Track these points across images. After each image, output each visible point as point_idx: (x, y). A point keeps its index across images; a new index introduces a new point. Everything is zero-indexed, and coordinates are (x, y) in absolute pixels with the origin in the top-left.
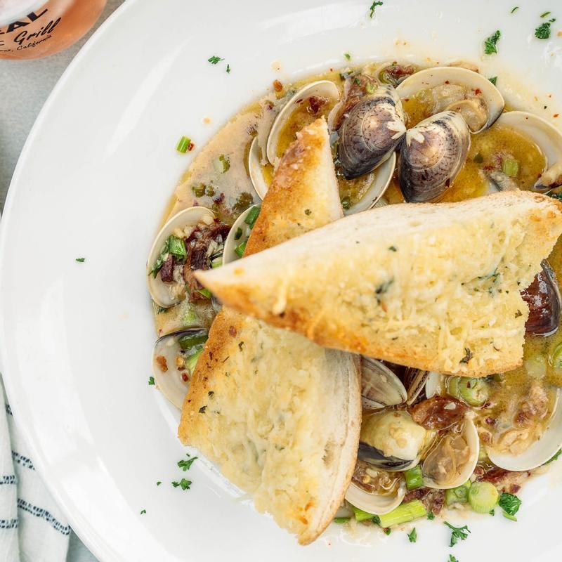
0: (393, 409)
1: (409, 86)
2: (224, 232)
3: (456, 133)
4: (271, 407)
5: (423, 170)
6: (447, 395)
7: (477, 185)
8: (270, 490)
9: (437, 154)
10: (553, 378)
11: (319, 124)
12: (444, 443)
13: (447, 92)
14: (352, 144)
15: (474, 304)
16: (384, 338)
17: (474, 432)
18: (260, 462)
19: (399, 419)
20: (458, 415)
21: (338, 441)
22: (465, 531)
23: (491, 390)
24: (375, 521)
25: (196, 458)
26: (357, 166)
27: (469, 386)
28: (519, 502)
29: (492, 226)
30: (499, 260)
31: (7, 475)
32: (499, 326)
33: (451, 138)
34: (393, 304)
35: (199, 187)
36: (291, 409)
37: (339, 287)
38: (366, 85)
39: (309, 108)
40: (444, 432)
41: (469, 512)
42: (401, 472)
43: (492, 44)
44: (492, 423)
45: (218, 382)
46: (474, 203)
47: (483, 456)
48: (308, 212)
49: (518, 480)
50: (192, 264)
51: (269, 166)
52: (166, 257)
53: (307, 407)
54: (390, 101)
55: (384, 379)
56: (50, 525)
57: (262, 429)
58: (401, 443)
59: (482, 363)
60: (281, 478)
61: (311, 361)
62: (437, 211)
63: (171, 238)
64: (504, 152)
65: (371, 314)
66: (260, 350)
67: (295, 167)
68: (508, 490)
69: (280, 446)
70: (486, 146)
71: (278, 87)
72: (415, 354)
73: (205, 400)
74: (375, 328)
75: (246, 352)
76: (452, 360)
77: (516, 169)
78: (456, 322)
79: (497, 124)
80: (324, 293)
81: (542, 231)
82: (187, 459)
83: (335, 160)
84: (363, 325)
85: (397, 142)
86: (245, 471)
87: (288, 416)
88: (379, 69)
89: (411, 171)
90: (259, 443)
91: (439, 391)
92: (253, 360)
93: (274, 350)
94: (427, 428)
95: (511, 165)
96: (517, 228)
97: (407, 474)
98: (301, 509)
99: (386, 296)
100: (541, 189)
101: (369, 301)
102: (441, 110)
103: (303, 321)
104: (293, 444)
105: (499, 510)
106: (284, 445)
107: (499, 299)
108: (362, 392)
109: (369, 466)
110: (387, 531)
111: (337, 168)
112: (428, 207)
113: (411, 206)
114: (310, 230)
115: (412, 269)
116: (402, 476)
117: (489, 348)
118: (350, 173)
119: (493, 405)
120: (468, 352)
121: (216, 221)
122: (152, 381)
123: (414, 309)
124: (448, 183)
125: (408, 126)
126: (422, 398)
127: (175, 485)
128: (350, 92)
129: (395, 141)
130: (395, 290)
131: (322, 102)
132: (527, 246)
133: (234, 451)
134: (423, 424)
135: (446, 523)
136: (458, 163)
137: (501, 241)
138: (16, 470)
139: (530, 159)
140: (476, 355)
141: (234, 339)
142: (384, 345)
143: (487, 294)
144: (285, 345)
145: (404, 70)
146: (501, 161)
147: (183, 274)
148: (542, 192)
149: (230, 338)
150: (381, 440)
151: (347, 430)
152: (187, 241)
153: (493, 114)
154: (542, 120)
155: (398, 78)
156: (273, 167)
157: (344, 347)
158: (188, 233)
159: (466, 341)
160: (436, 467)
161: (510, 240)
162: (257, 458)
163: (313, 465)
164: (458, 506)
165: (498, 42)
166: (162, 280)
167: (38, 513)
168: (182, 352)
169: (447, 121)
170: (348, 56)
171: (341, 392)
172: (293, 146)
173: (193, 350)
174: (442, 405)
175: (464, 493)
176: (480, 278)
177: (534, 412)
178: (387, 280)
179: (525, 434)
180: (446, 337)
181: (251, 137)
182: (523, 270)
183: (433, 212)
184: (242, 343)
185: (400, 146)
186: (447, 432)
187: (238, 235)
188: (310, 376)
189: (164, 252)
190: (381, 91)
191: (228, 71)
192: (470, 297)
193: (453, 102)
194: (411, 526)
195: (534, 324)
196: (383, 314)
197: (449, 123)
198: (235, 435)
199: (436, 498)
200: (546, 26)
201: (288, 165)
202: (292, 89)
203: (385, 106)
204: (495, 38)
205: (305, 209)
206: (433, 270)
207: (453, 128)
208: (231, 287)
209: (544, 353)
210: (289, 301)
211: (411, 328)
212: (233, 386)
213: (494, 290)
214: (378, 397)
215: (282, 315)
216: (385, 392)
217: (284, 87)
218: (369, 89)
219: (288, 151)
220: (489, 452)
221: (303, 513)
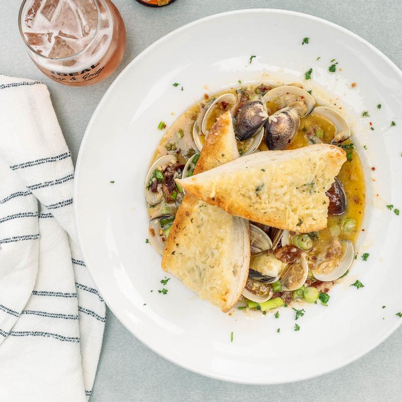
0: (266, 252)
1: (269, 96)
2: (182, 167)
3: (292, 117)
4: (207, 249)
5: (277, 135)
6: (292, 244)
7: (303, 142)
8: (208, 288)
9: (283, 127)
10: (344, 236)
11: (227, 114)
12: (291, 269)
13: (288, 98)
14: (243, 123)
15: (303, 198)
16: (260, 212)
17: (306, 264)
18: (202, 276)
19: (269, 257)
20: (297, 255)
21: (240, 264)
22: (303, 312)
23: (313, 242)
24: (259, 308)
25: (169, 279)
26: (245, 134)
27: (303, 240)
28: (329, 297)
29: (310, 160)
30: (314, 177)
31: (73, 293)
32: (315, 208)
33: (290, 120)
34: (264, 196)
35: (169, 146)
36: (217, 248)
37: (239, 187)
38: (249, 95)
39: (221, 107)
40: (291, 264)
41: (305, 303)
42: (271, 284)
43: (309, 74)
44: (315, 259)
45: (181, 239)
46: (301, 150)
47: (311, 275)
48: (223, 155)
49: (328, 286)
50: (166, 183)
51: (203, 135)
52: (154, 180)
53: (225, 247)
54: (261, 103)
55: (261, 236)
56: (95, 319)
57: (203, 259)
58: (270, 268)
59: (307, 226)
60: (213, 281)
61: (226, 225)
62: (284, 154)
63: (156, 171)
64: (316, 126)
65: (254, 200)
66: (201, 222)
67: (216, 134)
68: (323, 291)
69: (212, 266)
70: (307, 123)
71: (206, 97)
72: (275, 220)
73: (175, 248)
74: (256, 207)
75: (194, 223)
76: (293, 224)
77: (322, 134)
78: (294, 206)
79: (312, 113)
80: (232, 189)
81: (334, 163)
82: (165, 279)
83: (235, 131)
84: (250, 206)
85: (264, 122)
86: (195, 281)
87: (216, 252)
88: (255, 87)
89: (271, 136)
90: (202, 266)
91: (288, 243)
92: (198, 227)
93: (208, 221)
94: (283, 262)
95: (320, 133)
96: (322, 161)
97: (273, 285)
98: (223, 295)
99: (260, 192)
100: (334, 143)
101: (252, 194)
102: (285, 107)
103: (223, 203)
104: (219, 264)
105: (319, 301)
106: (214, 265)
107: (314, 196)
108: (250, 243)
109: (254, 281)
110: (265, 313)
111: (236, 135)
112: (280, 152)
113: (271, 151)
114: (224, 164)
115: (272, 179)
116: (271, 286)
117: (310, 219)
118: (242, 138)
119: (315, 249)
120: (300, 220)
121: (178, 162)
122: (147, 241)
123: (274, 199)
124: (289, 141)
125: (269, 114)
126: (280, 246)
127: (160, 292)
128: (241, 99)
129: (263, 121)
130: (264, 190)
131: (228, 104)
132: (327, 170)
133: (189, 272)
134: (280, 259)
135: (293, 308)
136: (294, 131)
137: (315, 167)
138: (77, 291)
139: (329, 129)
140: (304, 222)
141: (188, 218)
142: (260, 216)
143: (308, 193)
144: (214, 218)
145: (267, 88)
146: (315, 131)
147: (162, 188)
148: (336, 145)
149: (186, 217)
150: (260, 267)
151: (244, 259)
152: (164, 172)
153: (310, 108)
154: (334, 110)
155: (264, 92)
156: (205, 135)
157: (242, 216)
158: (164, 168)
159: (299, 215)
160: (288, 280)
161: (319, 167)
162: (200, 275)
163: (228, 274)
164: (299, 300)
165: (311, 74)
166: (152, 191)
167: (88, 312)
168: (162, 227)
169: (288, 112)
170: (240, 82)
171: (241, 241)
172: (215, 125)
173: (167, 226)
174: (289, 250)
175: (302, 293)
176: (305, 185)
177: (335, 253)
178: (261, 185)
179: (331, 264)
180: (289, 213)
181: (193, 121)
182: (326, 181)
183: (282, 154)
184: (192, 219)
185: (266, 124)
186: (292, 264)
187: (189, 168)
188: (226, 232)
189: (153, 177)
190: (256, 98)
191: (182, 90)
192: (301, 194)
193: (291, 102)
194: (276, 310)
195: (333, 209)
196: (259, 201)
197: (289, 113)
198: (190, 264)
199: (288, 296)
200: (334, 66)
201: (213, 134)
202: (213, 98)
203: (258, 105)
204: (310, 72)
205: (222, 154)
206: (282, 181)
207: (291, 115)
208: (191, 186)
209: (339, 224)
210: (217, 193)
211: (273, 208)
212: (188, 240)
213: (312, 191)
214: (258, 245)
215: (213, 199)
216: (262, 242)
217: (209, 97)
218: (250, 97)
219: (213, 127)
220: (313, 273)
221: (224, 297)
